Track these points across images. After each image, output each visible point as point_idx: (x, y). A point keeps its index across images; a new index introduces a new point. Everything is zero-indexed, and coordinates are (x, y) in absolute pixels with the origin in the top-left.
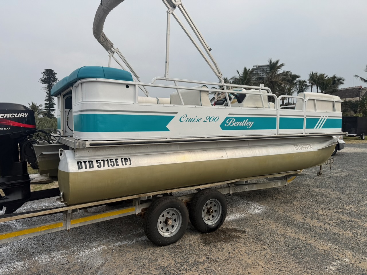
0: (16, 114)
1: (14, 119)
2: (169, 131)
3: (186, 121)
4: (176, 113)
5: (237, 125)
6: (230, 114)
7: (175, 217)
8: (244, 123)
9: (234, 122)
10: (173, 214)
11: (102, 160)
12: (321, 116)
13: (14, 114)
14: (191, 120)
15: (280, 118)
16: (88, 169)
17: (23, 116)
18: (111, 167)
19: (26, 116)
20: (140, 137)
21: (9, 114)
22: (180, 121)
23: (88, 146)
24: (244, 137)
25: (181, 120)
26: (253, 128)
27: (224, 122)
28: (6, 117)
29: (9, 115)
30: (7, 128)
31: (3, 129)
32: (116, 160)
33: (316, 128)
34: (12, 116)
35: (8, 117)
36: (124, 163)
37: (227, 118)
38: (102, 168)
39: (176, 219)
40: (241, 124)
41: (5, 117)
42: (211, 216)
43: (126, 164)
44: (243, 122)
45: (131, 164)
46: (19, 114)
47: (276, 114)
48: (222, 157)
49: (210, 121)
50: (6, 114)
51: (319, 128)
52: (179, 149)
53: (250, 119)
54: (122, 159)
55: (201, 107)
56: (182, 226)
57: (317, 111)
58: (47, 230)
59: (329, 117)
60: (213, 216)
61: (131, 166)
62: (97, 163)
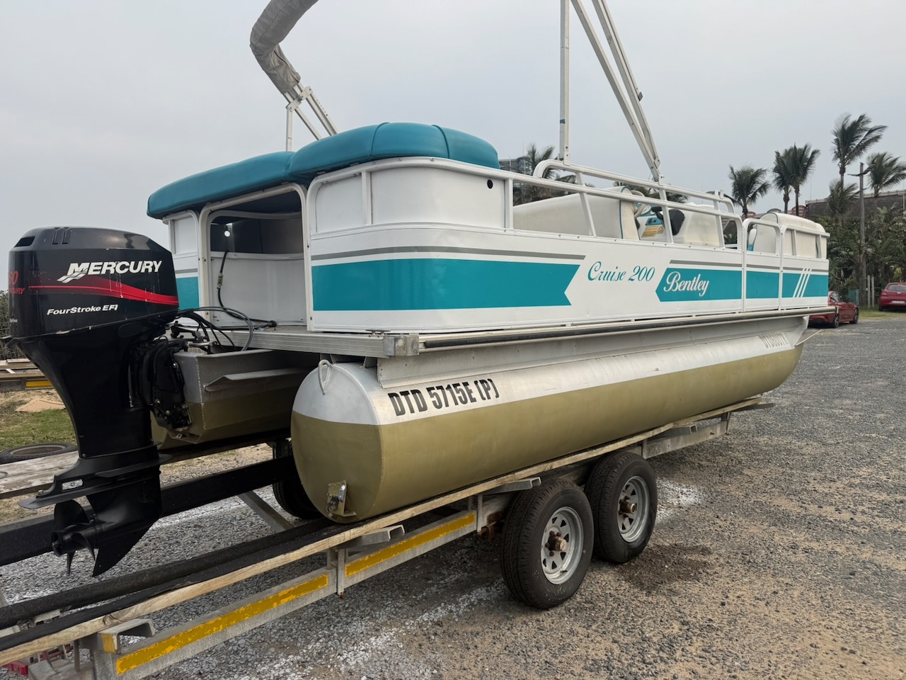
0: (133, 263)
1: (128, 278)
2: (570, 305)
3: (599, 279)
4: (582, 257)
5: (684, 289)
6: (672, 262)
7: (566, 530)
8: (695, 283)
9: (679, 282)
10: (563, 524)
11: (438, 388)
12: (801, 269)
13: (127, 264)
14: (608, 276)
15: (747, 272)
16: (418, 415)
17: (150, 270)
18: (461, 407)
19: (156, 270)
20: (517, 322)
21: (113, 264)
22: (590, 279)
23: (422, 349)
24: (694, 318)
25: (592, 277)
26: (708, 296)
27: (663, 283)
28: (108, 271)
29: (114, 267)
30: (112, 307)
31: (98, 309)
32: (466, 384)
33: (796, 296)
34: (123, 267)
35: (112, 272)
36: (485, 396)
37: (669, 270)
38: (444, 410)
39: (568, 535)
40: (691, 285)
41: (104, 272)
42: (627, 519)
43: (489, 398)
44: (694, 281)
45: (497, 396)
46: (140, 263)
47: (740, 263)
48: (657, 370)
49: (641, 278)
50: (106, 264)
51: (800, 296)
52: (575, 354)
53: (706, 275)
54: (476, 382)
55: (619, 240)
56: (585, 551)
57: (798, 256)
59: (813, 270)
60: (631, 521)
61: (500, 401)
62: (432, 396)
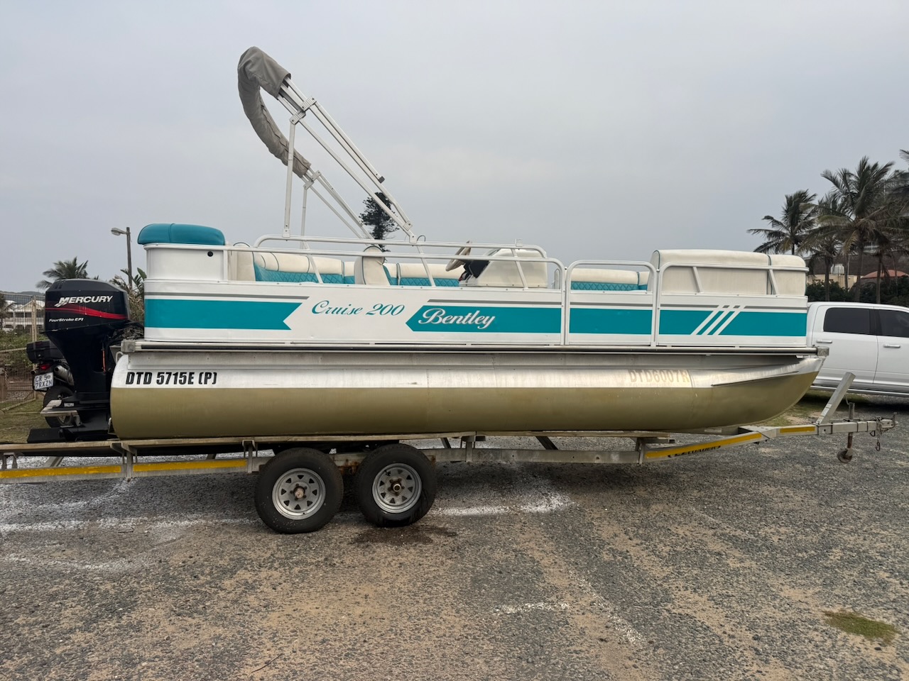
0: (94, 297)
1: (90, 305)
2: (290, 329)
3: (327, 313)
4: (306, 298)
5: (451, 322)
6: (430, 301)
7: (315, 486)
8: (469, 318)
9: (443, 317)
10: (311, 481)
11: (167, 373)
12: (716, 306)
13: (90, 298)
14: (337, 311)
15: (571, 309)
16: (142, 385)
17: (104, 301)
18: (178, 386)
19: (109, 301)
20: (229, 338)
21: (82, 298)
22: (314, 311)
23: (139, 349)
24: (469, 346)
25: (316, 310)
26: (492, 328)
27: (418, 315)
28: (79, 302)
29: (83, 299)
30: (80, 319)
31: (73, 320)
32: (191, 374)
34: (87, 300)
35: (81, 302)
36: (203, 381)
37: (424, 308)
38: (164, 386)
39: (316, 491)
40: (460, 320)
41: (77, 302)
42: (400, 497)
43: (206, 383)
44: (467, 317)
45: (214, 383)
46: (98, 297)
47: (560, 301)
48: (415, 383)
49: (383, 313)
50: (78, 298)
51: (711, 333)
52: (320, 364)
53: (485, 312)
54: (201, 374)
55: (363, 286)
56: (325, 504)
57: (702, 293)
58: (97, 474)
59: (746, 307)
60: (404, 498)
61: (215, 386)
62: (158, 376)
